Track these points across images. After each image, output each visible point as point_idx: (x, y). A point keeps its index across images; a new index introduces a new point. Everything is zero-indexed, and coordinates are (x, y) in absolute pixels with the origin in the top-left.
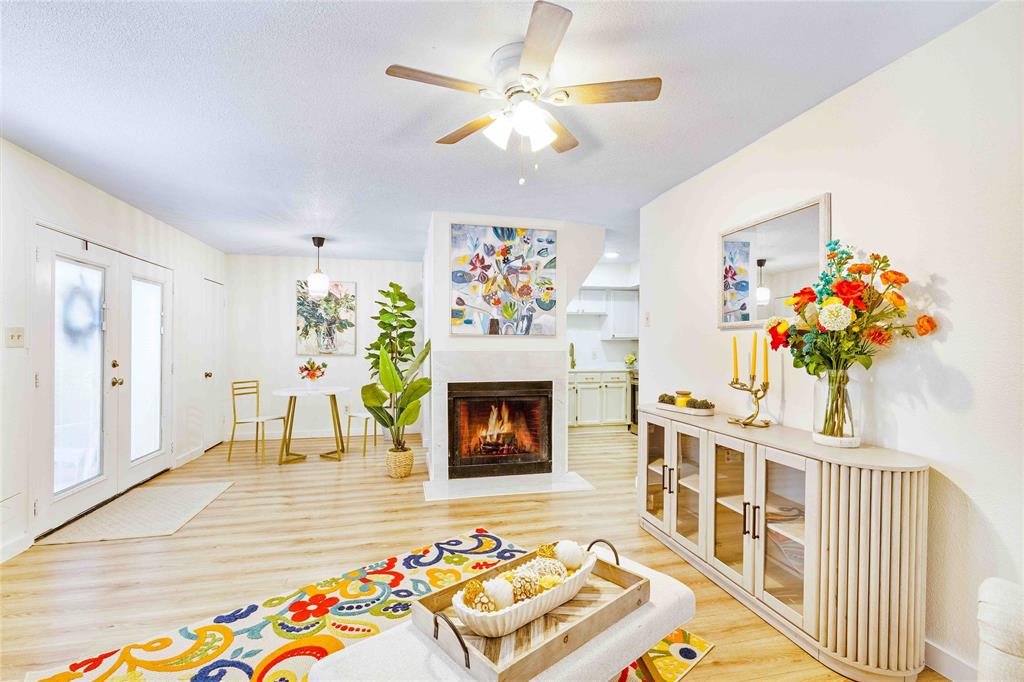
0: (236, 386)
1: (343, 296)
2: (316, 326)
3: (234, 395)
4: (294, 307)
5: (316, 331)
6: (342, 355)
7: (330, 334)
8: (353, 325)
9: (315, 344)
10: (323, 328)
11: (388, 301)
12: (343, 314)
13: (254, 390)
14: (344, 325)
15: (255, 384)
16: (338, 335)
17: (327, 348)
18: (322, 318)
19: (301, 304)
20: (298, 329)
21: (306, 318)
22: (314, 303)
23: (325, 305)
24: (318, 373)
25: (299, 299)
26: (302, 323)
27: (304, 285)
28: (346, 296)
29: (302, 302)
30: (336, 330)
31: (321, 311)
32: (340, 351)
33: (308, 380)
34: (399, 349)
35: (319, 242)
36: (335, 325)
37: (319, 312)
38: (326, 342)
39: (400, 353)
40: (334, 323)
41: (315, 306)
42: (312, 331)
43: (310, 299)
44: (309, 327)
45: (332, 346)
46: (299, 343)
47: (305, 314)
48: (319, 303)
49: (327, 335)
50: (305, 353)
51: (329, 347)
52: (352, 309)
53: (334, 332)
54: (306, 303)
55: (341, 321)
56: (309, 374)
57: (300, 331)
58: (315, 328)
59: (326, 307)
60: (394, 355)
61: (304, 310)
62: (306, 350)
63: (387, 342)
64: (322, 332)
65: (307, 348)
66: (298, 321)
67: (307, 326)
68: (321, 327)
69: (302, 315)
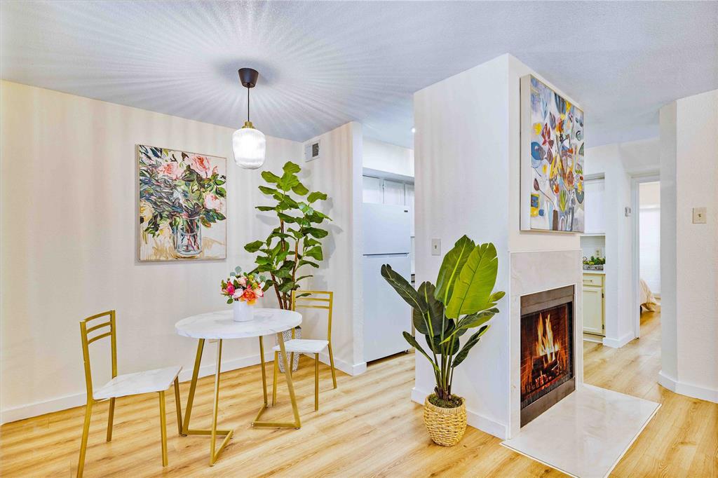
1: (209, 176)
2: (171, 216)
3: (86, 343)
5: (171, 224)
6: (210, 259)
7: (191, 228)
8: (224, 218)
9: (168, 244)
10: (181, 221)
12: (210, 202)
16: (203, 231)
17: (187, 250)
18: (180, 206)
19: (148, 183)
20: (142, 220)
21: (155, 205)
22: (166, 182)
23: (184, 187)
25: (142, 174)
26: (148, 212)
27: (150, 154)
28: (215, 175)
29: (147, 179)
30: (200, 224)
31: (177, 194)
32: (207, 253)
33: (244, 306)
35: (249, 77)
36: (199, 216)
37: (175, 196)
38: (185, 242)
40: (198, 214)
41: (170, 186)
42: (164, 225)
43: (160, 176)
44: (159, 218)
45: (195, 247)
46: (143, 242)
47: (153, 198)
48: (177, 183)
49: (187, 231)
50: (154, 258)
51: (190, 248)
52: (222, 195)
53: (198, 227)
54: (154, 182)
55: (208, 211)
56: (244, 294)
57: (145, 225)
58: (169, 221)
59: (186, 189)
60: (291, 258)
61: (152, 191)
62: (155, 254)
63: (276, 240)
64: (180, 227)
65: (158, 250)
66: (139, 209)
67: (155, 217)
68: (178, 219)
69: (148, 199)
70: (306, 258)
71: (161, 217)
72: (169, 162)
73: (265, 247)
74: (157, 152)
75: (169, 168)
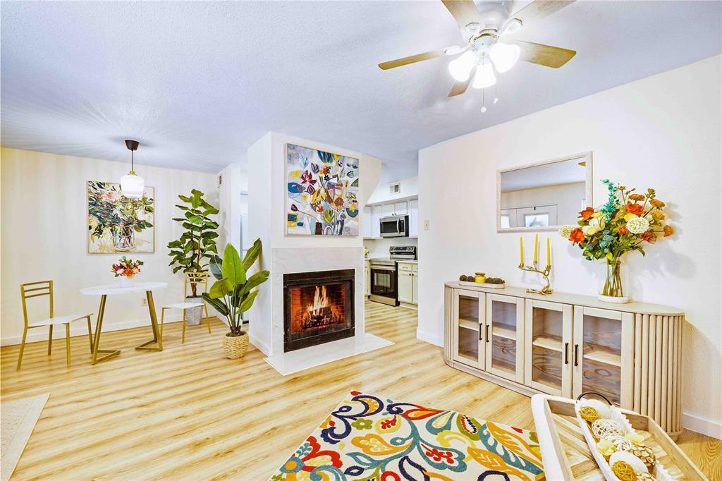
1: (140, 199)
2: (111, 225)
3: (24, 298)
4: (85, 207)
5: (112, 230)
6: (141, 252)
7: (127, 233)
8: (151, 226)
9: (109, 243)
10: (119, 228)
11: (190, 206)
12: (141, 215)
13: (48, 291)
14: (141, 225)
15: (45, 286)
16: (135, 235)
17: (124, 246)
18: (117, 218)
19: (95, 204)
20: (90, 228)
21: (100, 218)
22: (108, 203)
23: (121, 207)
24: (135, 270)
25: (90, 199)
26: (95, 222)
27: (96, 186)
28: (144, 199)
29: (94, 202)
30: (133, 230)
31: (116, 211)
32: (139, 248)
33: (124, 278)
34: (202, 247)
35: (133, 145)
36: (131, 226)
37: (114, 212)
38: (122, 241)
39: (202, 250)
40: (131, 224)
41: (111, 207)
42: (107, 231)
43: (104, 200)
44: (102, 226)
45: (130, 245)
46: (91, 242)
47: (98, 214)
48: (114, 204)
49: (124, 234)
50: (99, 251)
51: (126, 245)
52: (150, 211)
53: (132, 232)
54: (99, 204)
55: (139, 222)
56: (125, 272)
57: (93, 230)
58: (110, 228)
59: (123, 208)
60: (197, 252)
61: (98, 210)
62: (100, 249)
63: (188, 240)
64: (118, 232)
65: (101, 247)
66: (90, 221)
67: (100, 226)
68: (116, 227)
69: (95, 215)
70: (207, 253)
71: (105, 226)
72: (110, 191)
73: (182, 245)
74: (100, 185)
75: (109, 195)
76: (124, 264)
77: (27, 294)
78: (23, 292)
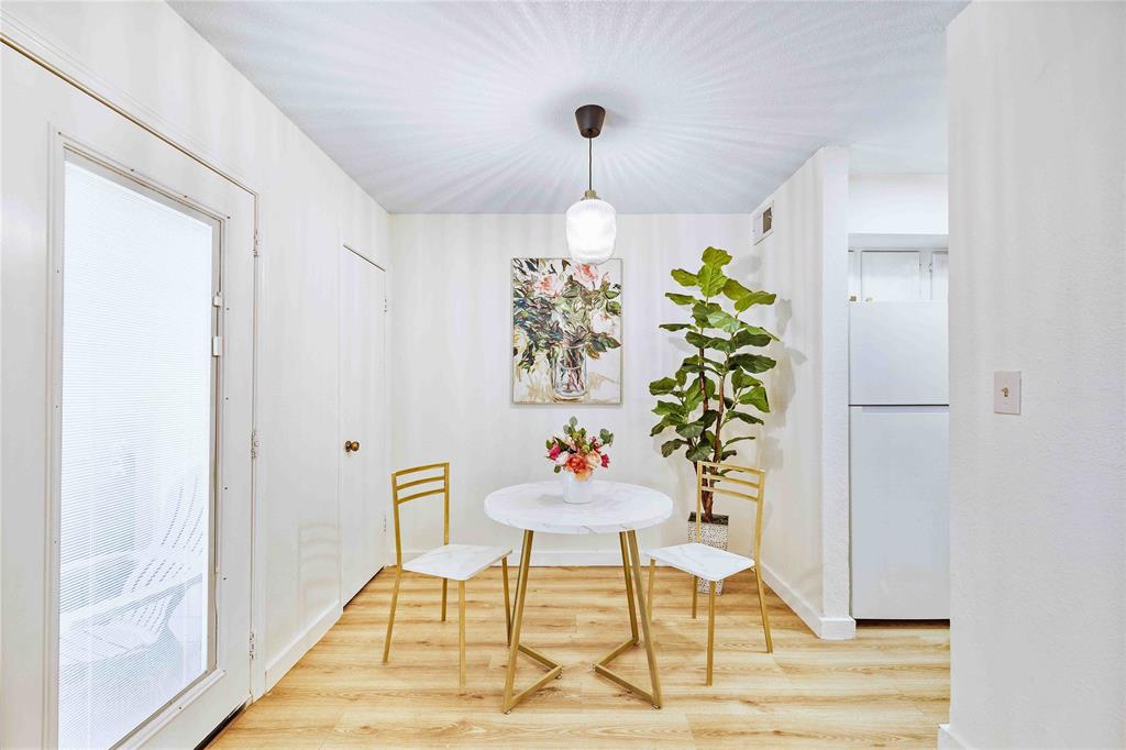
0: (401, 480)
1: (598, 288)
2: (549, 345)
3: (397, 502)
4: (508, 313)
5: (548, 356)
6: (597, 403)
7: (573, 361)
8: (616, 345)
9: (545, 382)
10: (561, 351)
11: (696, 293)
12: (599, 323)
13: (440, 485)
14: (600, 343)
15: (440, 472)
16: (589, 364)
17: (568, 390)
18: (559, 330)
19: (522, 304)
20: (515, 352)
21: (530, 331)
22: (543, 301)
23: (564, 306)
24: (593, 460)
25: (516, 295)
26: (523, 342)
27: (525, 268)
28: (605, 286)
29: (522, 300)
30: (584, 354)
31: (556, 316)
32: (594, 394)
33: (568, 475)
34: (729, 394)
35: (589, 120)
36: (583, 345)
37: (553, 319)
38: (566, 379)
39: (728, 403)
40: (580, 341)
41: (548, 306)
42: (540, 356)
43: (536, 294)
44: (534, 349)
45: (578, 386)
46: (517, 380)
47: (528, 323)
48: (553, 301)
49: (568, 364)
50: (528, 399)
51: (572, 387)
52: (615, 312)
53: (582, 358)
54: (529, 302)
55: (595, 337)
56: (570, 461)
57: (519, 357)
58: (546, 351)
59: (567, 308)
60: (714, 405)
61: (526, 315)
62: (530, 395)
63: (691, 377)
64: (559, 359)
65: (533, 390)
66: (514, 338)
67: (530, 347)
68: (557, 349)
69: (522, 326)
70: (740, 408)
71: (537, 347)
72: (547, 275)
73: (677, 388)
74: (532, 264)
75: (546, 283)
76: (569, 441)
77: (402, 494)
78: (396, 488)
